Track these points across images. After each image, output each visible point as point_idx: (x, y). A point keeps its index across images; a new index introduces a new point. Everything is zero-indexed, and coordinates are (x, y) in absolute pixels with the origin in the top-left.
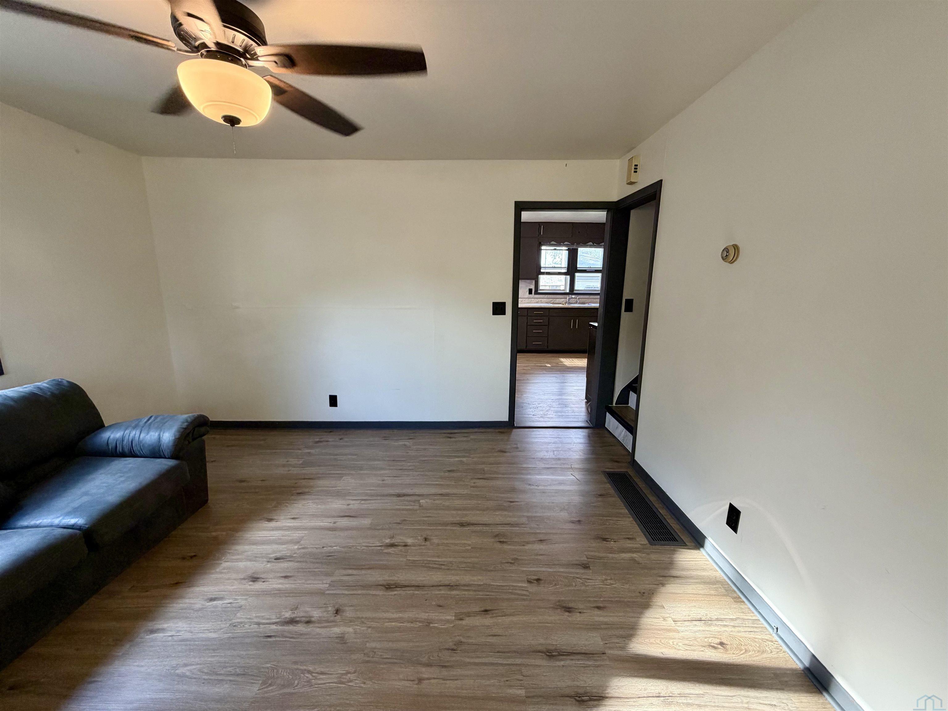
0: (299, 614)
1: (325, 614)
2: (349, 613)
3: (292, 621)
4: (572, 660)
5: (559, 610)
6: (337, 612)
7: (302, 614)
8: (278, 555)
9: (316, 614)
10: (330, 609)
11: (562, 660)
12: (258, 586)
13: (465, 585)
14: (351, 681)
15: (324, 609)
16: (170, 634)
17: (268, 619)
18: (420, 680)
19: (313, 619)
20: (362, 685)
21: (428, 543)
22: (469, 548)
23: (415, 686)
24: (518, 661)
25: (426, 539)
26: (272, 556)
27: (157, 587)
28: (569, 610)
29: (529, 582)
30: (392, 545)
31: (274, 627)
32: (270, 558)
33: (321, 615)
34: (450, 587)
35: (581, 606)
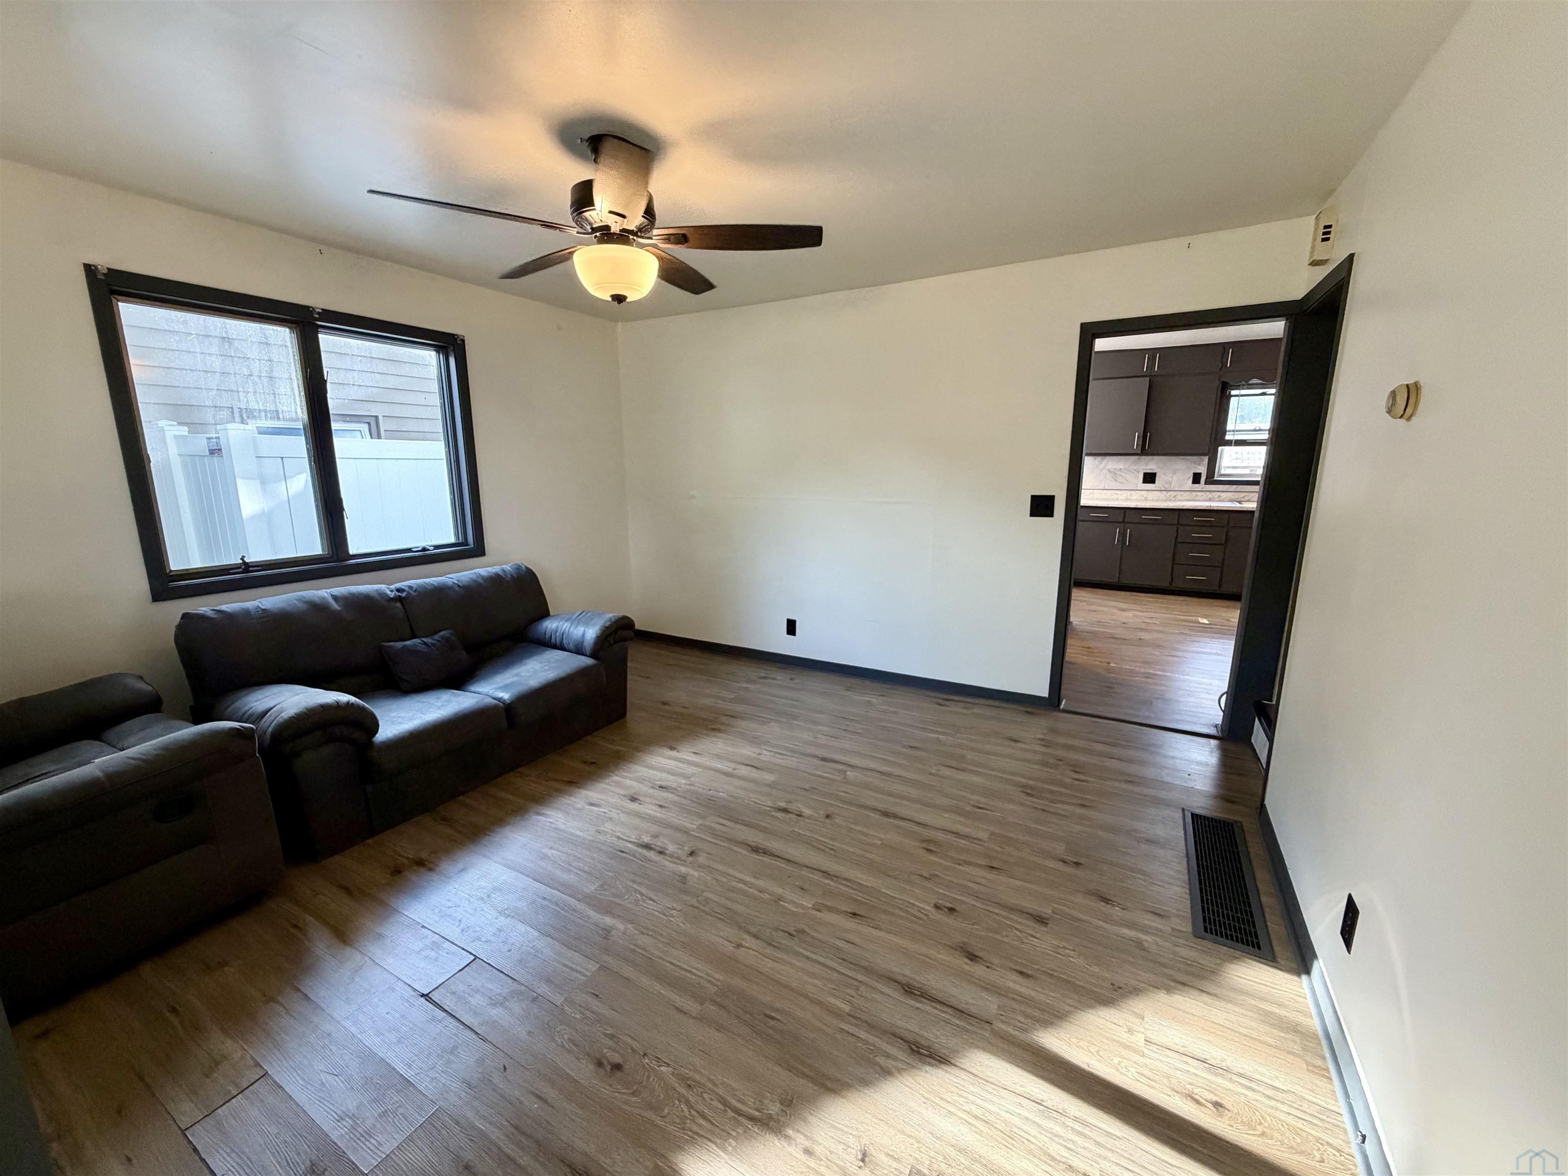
0: (658, 843)
1: (679, 851)
2: (702, 859)
3: (647, 847)
4: (935, 1008)
5: (958, 953)
6: (692, 854)
7: (659, 844)
8: (663, 784)
9: (671, 848)
10: (686, 848)
11: (920, 1002)
12: (634, 806)
13: (847, 880)
14: (673, 916)
15: (680, 847)
16: (551, 820)
17: (628, 837)
18: (739, 946)
19: (667, 852)
20: (681, 924)
21: (828, 821)
22: (879, 842)
23: (731, 948)
24: (860, 977)
25: (828, 816)
26: (657, 783)
27: (555, 780)
28: (973, 957)
29: (937, 907)
30: (785, 810)
31: (630, 845)
32: (656, 784)
33: (675, 850)
34: (826, 873)
35: (996, 961)
